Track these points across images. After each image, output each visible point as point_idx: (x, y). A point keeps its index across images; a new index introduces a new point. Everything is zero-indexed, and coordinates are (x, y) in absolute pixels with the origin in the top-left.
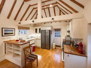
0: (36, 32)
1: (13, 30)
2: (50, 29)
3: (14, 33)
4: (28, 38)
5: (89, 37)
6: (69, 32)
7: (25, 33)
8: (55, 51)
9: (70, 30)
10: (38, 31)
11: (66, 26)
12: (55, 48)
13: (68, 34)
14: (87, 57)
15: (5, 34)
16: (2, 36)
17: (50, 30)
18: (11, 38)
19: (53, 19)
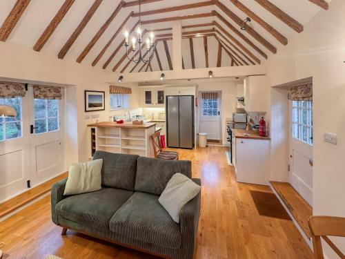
0: (148, 101)
1: (101, 96)
2: (194, 94)
3: (103, 105)
5: (273, 108)
6: (242, 100)
8: (207, 152)
9: (244, 95)
10: (154, 98)
11: (236, 85)
12: (207, 146)
13: (240, 106)
14: (270, 139)
15: (90, 105)
16: (86, 111)
17: (193, 97)
19: (211, 73)
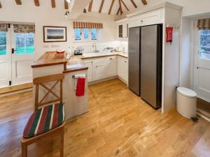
0: (121, 35)
1: (63, 30)
2: (162, 21)
3: (65, 37)
4: (97, 51)
7: (94, 38)
15: (49, 37)
16: (44, 41)
18: (59, 46)
